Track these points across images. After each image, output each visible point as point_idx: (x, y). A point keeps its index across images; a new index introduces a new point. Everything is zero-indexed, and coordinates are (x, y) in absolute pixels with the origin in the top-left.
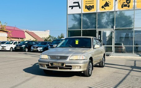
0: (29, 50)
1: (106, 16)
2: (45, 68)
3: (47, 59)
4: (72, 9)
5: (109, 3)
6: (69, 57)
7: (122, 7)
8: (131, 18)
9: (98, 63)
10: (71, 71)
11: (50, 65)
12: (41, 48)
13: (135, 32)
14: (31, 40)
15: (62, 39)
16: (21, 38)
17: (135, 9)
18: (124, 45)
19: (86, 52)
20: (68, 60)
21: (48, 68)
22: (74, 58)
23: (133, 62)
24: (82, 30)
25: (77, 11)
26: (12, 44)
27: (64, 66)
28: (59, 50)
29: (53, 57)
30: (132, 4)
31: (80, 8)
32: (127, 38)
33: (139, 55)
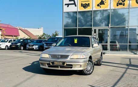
0: (25, 49)
1: (100, 14)
2: (47, 67)
3: (48, 58)
4: (68, 6)
5: (104, 1)
6: (70, 56)
7: (117, 5)
8: (125, 15)
9: (95, 62)
10: (72, 69)
11: (51, 64)
12: (37, 47)
13: (129, 30)
14: (25, 38)
15: (56, 36)
16: (14, 36)
17: (130, 7)
18: (118, 43)
19: (86, 51)
20: (68, 59)
21: (49, 66)
22: (75, 57)
23: (128, 60)
24: (78, 28)
25: (72, 9)
26: (7, 42)
27: (65, 64)
28: (59, 49)
29: (53, 56)
30: (127, 2)
31: (76, 6)
32: (121, 35)
33: (133, 53)
